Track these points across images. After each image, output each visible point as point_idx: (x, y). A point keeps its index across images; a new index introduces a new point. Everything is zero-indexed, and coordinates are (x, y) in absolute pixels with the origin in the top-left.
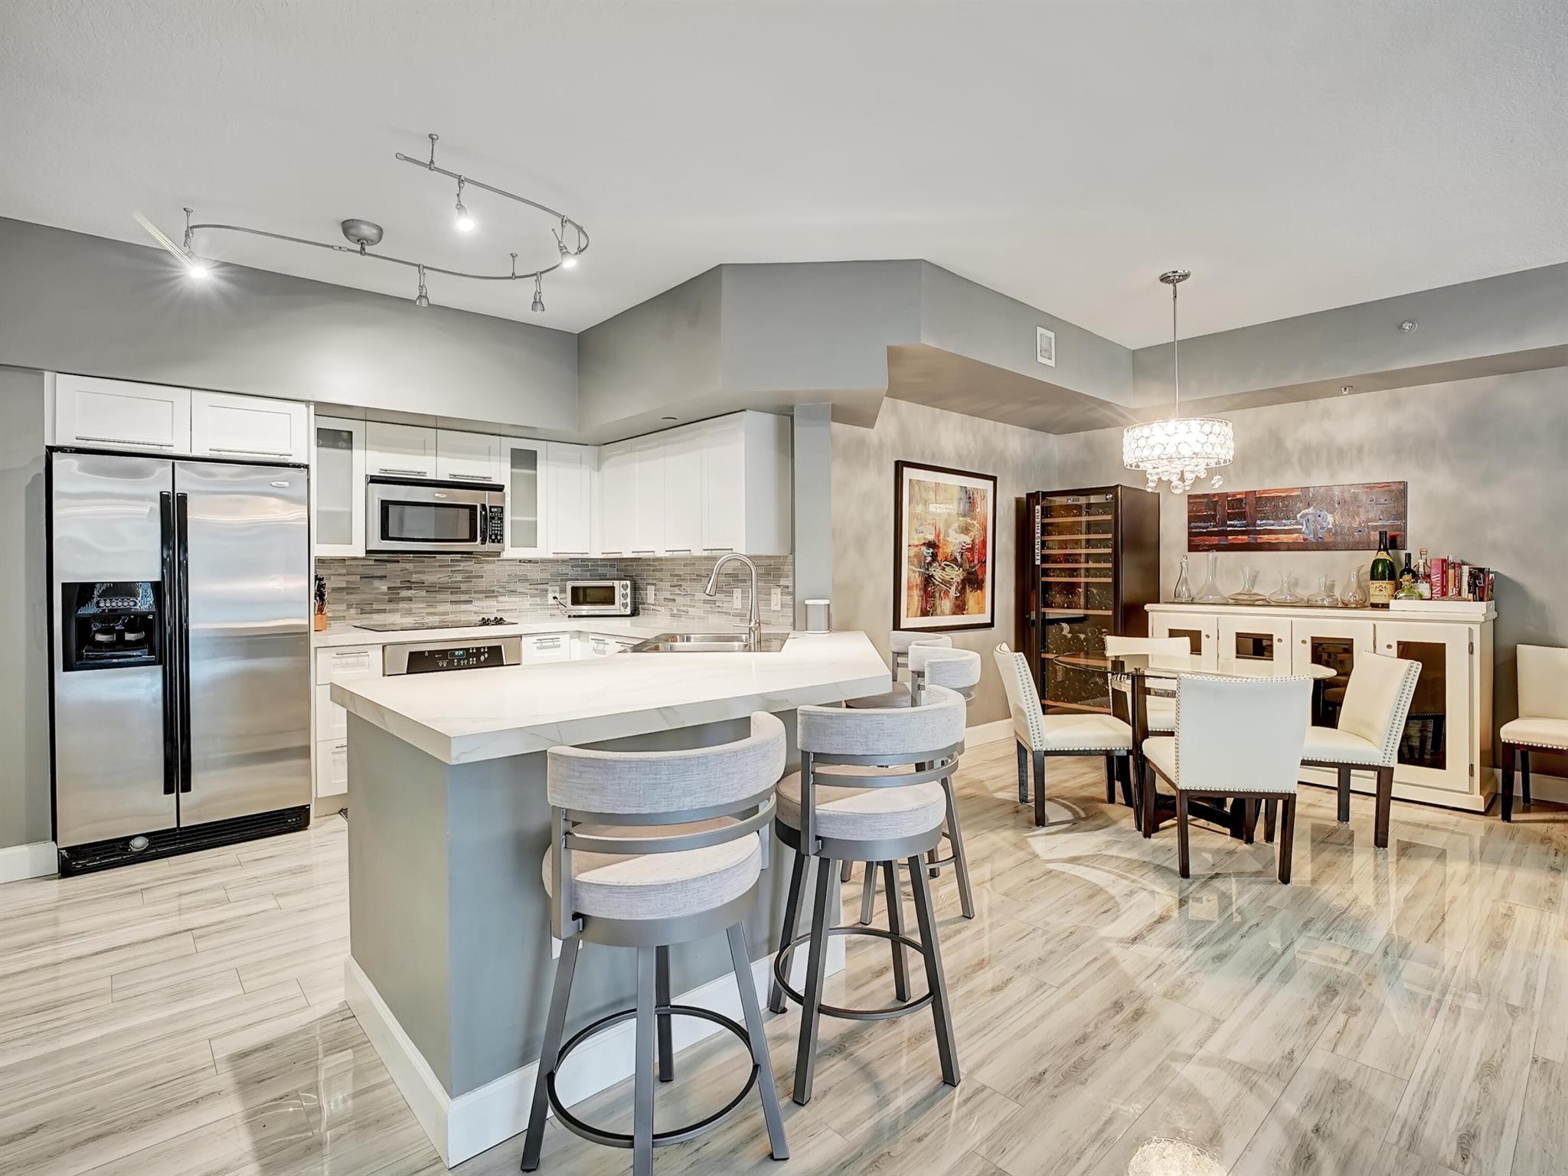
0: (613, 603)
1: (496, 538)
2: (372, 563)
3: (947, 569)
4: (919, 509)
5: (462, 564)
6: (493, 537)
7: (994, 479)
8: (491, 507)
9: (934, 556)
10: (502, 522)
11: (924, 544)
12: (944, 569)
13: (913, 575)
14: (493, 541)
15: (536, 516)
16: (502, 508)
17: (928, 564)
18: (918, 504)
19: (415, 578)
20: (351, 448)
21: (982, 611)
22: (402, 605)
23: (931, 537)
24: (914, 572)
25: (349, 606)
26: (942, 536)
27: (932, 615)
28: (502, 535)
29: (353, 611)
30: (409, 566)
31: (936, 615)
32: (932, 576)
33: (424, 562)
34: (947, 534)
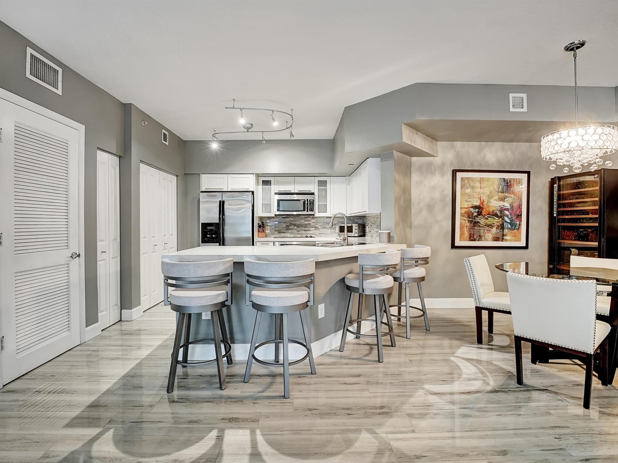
0: (352, 232)
1: (312, 210)
2: (282, 218)
3: (489, 219)
4: (468, 191)
5: (308, 218)
6: (311, 210)
7: (528, 173)
8: (310, 200)
9: (480, 214)
10: (313, 205)
11: (472, 207)
12: (487, 219)
13: (464, 221)
14: (311, 211)
15: (327, 202)
16: (313, 200)
17: (475, 216)
18: (467, 188)
19: (293, 223)
20: (271, 185)
21: (519, 240)
22: (290, 231)
23: (477, 204)
24: (465, 220)
25: (276, 231)
26: (485, 203)
27: (478, 241)
28: (313, 209)
29: (276, 232)
30: (292, 219)
31: (481, 240)
32: (478, 222)
33: (296, 218)
34: (489, 202)
